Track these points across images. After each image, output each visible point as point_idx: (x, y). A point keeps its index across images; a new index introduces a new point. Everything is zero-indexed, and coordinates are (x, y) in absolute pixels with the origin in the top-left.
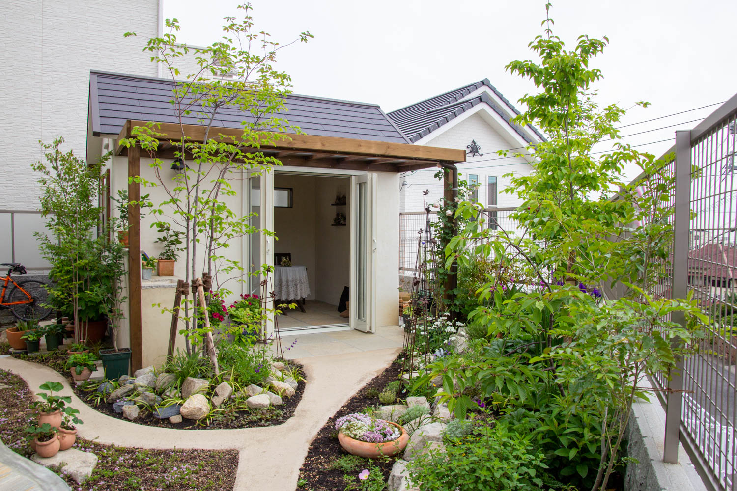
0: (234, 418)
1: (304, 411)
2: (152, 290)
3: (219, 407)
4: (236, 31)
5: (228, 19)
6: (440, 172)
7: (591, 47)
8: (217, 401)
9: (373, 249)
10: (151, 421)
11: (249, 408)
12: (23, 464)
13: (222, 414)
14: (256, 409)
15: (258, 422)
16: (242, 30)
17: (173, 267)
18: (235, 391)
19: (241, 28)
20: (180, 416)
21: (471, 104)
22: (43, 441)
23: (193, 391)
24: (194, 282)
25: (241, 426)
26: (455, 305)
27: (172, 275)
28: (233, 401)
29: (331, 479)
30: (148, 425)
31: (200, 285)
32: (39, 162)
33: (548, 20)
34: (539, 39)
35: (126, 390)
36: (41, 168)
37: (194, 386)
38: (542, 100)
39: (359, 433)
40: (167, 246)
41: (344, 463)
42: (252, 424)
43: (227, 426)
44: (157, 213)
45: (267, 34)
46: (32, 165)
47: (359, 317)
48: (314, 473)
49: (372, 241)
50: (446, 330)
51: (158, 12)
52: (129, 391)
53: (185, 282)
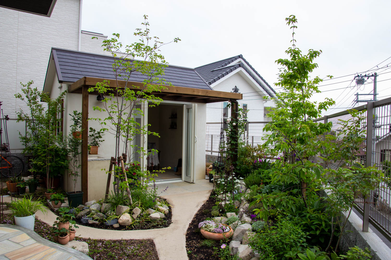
0: (144, 225)
1: (176, 221)
2: (92, 162)
3: (136, 219)
4: (141, 35)
5: (138, 29)
6: (230, 104)
7: (314, 54)
8: (135, 216)
9: (195, 141)
10: (103, 227)
11: (151, 220)
12: (59, 247)
13: (138, 222)
14: (154, 220)
15: (156, 226)
16: (144, 35)
17: (97, 150)
18: (142, 211)
19: (144, 34)
20: (118, 224)
21: (235, 67)
22: (62, 237)
23: (123, 212)
24: (119, 158)
25: (149, 228)
26: (237, 169)
27: (97, 154)
28: (142, 216)
29: (202, 250)
30: (103, 229)
31: (122, 160)
32: (19, 93)
33: (293, 40)
34: (290, 49)
35: (86, 212)
36: (19, 96)
37: (123, 209)
38: (291, 76)
39: (212, 229)
40: (94, 139)
41: (206, 242)
42: (154, 227)
43: (142, 228)
44: (103, 124)
45: (158, 38)
46: (15, 95)
47: (187, 175)
48: (193, 248)
49: (195, 137)
50: (235, 181)
51: (79, 16)
52: (88, 213)
53: (115, 158)
